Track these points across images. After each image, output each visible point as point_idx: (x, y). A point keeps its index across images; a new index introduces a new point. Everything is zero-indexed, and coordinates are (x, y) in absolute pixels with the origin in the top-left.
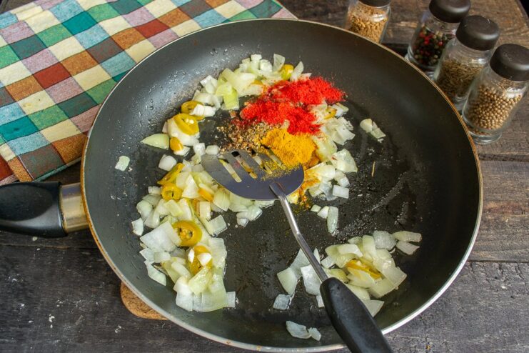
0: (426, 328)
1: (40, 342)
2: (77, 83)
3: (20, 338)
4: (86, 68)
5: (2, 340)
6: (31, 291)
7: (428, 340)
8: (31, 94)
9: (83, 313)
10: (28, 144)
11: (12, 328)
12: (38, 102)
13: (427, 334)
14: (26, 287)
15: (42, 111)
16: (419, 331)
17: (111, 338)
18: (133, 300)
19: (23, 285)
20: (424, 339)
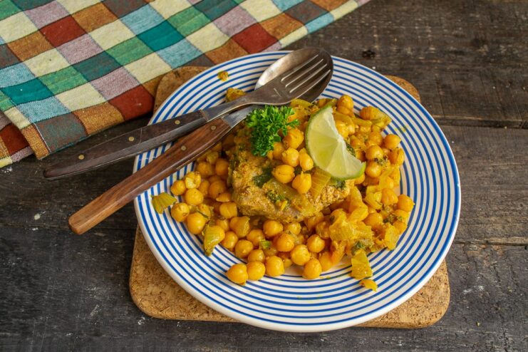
0: (503, 322)
1: (49, 335)
2: (94, 42)
3: (25, 331)
4: (104, 23)
5: (4, 333)
6: (35, 277)
7: (507, 335)
8: (39, 54)
9: (99, 302)
10: (42, 110)
11: (14, 320)
12: (49, 62)
13: (505, 329)
14: (29, 272)
15: (55, 73)
16: (495, 325)
17: (133, 331)
18: (146, 297)
19: (25, 270)
20: (502, 335)
